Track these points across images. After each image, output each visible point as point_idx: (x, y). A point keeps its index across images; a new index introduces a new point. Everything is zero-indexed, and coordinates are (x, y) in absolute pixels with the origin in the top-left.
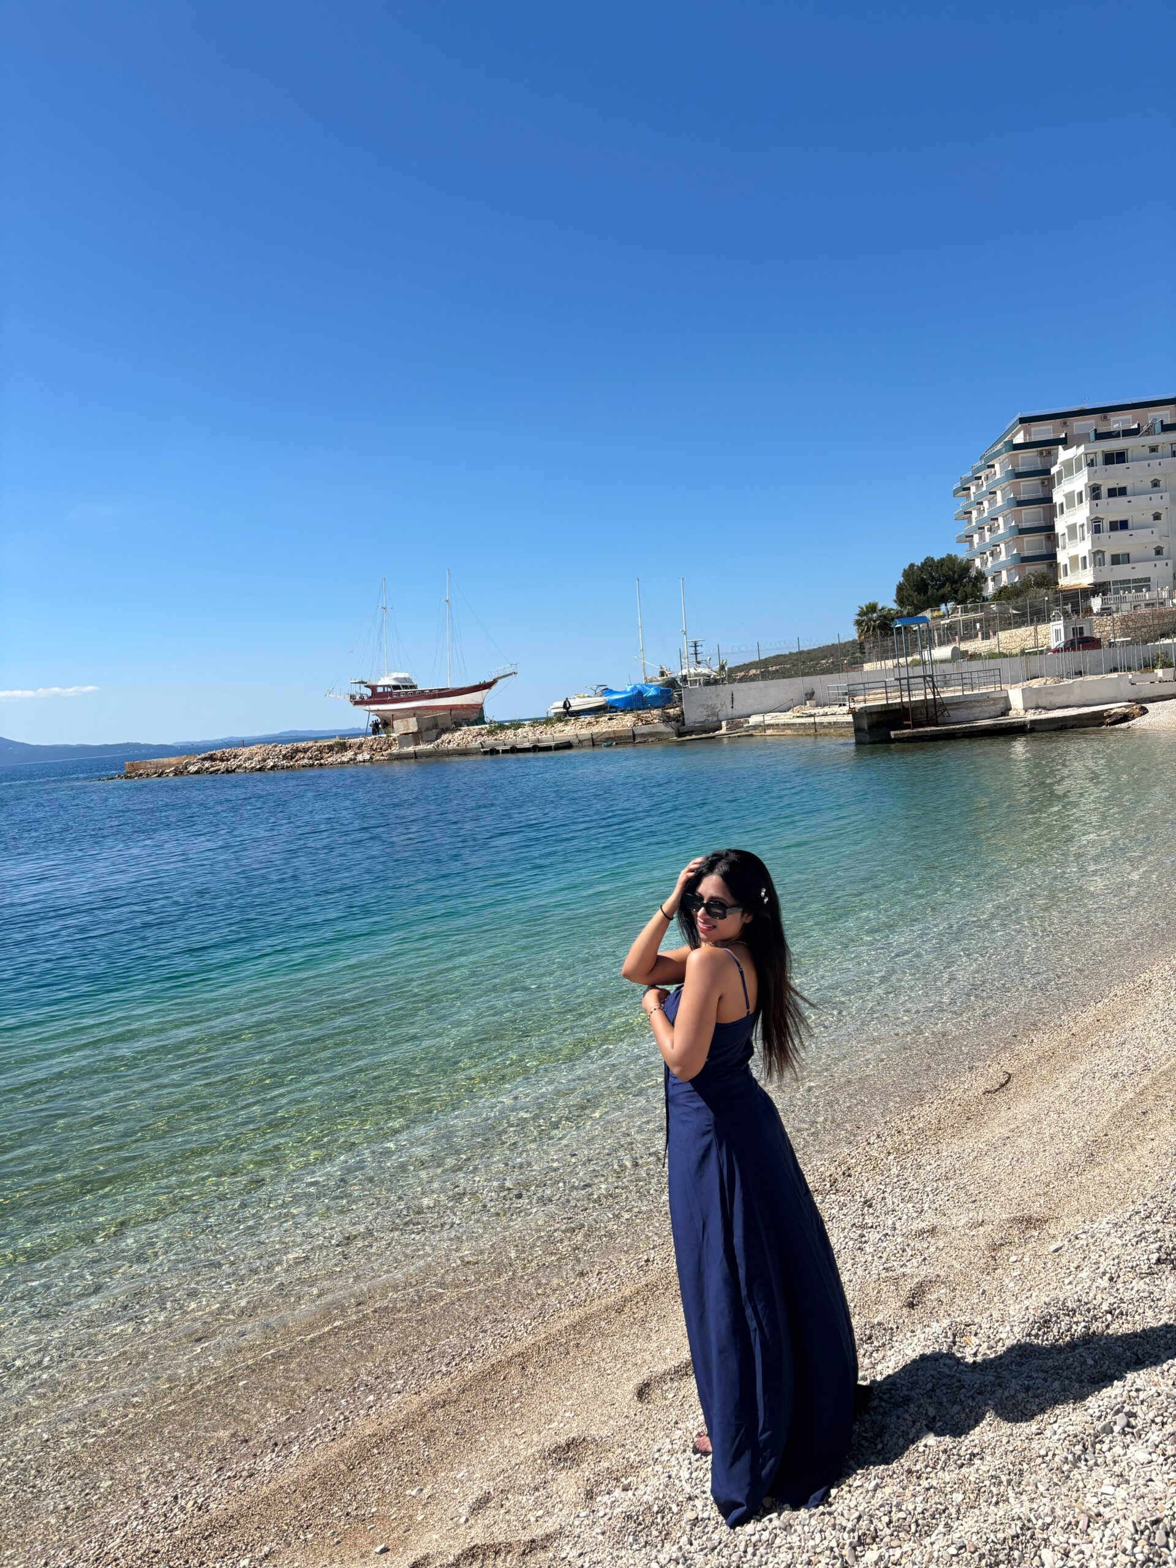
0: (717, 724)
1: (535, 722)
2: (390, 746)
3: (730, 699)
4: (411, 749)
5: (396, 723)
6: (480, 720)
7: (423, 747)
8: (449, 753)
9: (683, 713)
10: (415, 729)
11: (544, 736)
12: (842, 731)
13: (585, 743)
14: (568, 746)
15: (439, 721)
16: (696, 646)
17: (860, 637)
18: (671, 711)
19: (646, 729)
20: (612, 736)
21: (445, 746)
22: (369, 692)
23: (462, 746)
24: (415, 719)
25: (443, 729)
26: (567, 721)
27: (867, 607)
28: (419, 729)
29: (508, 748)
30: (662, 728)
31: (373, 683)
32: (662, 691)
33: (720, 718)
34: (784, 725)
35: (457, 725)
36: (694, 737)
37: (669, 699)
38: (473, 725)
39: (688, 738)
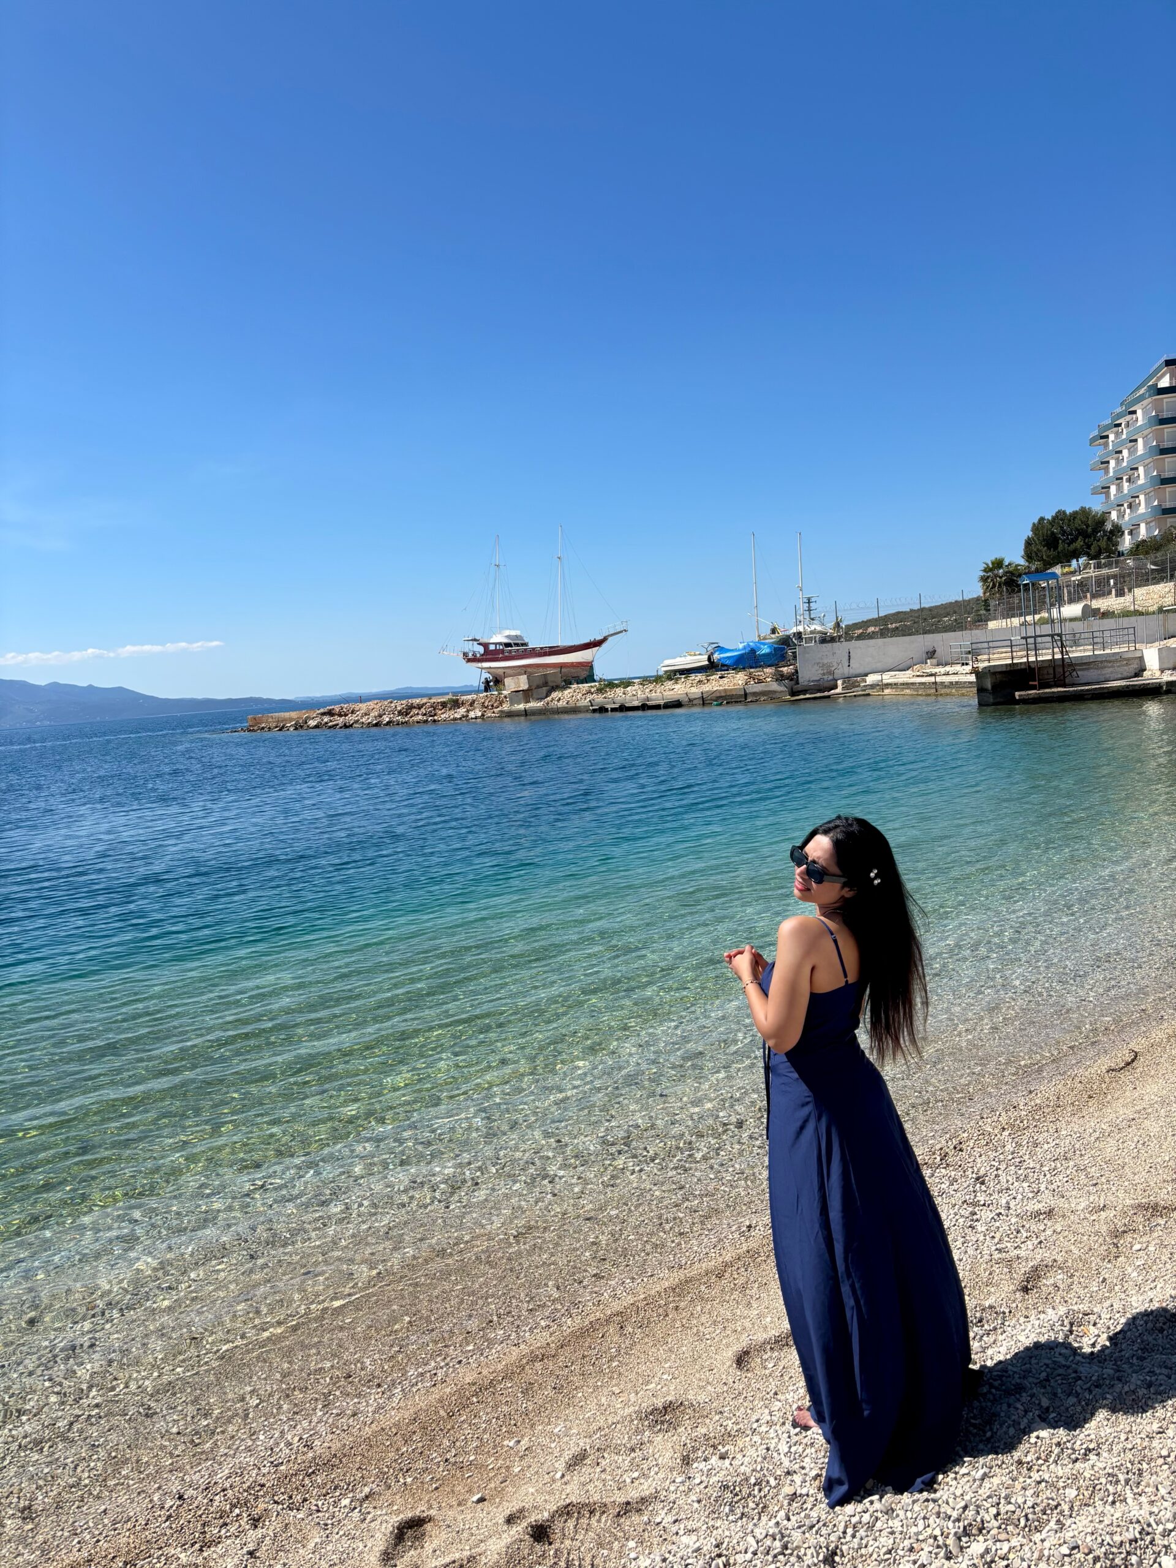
0: (832, 683)
1: (645, 680)
2: (501, 703)
3: (847, 657)
4: (521, 706)
5: (507, 681)
6: (590, 678)
7: (533, 705)
8: (559, 711)
9: (797, 672)
10: (526, 687)
11: (654, 694)
12: (964, 691)
13: (695, 702)
14: (677, 704)
15: (550, 679)
16: (809, 602)
17: (985, 593)
18: (785, 669)
19: (759, 688)
20: (723, 694)
21: (555, 704)
22: (481, 650)
23: (572, 704)
24: (525, 677)
25: (553, 687)
26: (677, 679)
27: (992, 563)
28: (530, 686)
29: (617, 706)
30: (775, 686)
31: (485, 640)
32: (775, 649)
33: (836, 676)
34: (903, 684)
35: (567, 683)
36: (808, 696)
37: (783, 657)
38: (582, 683)
39: (802, 697)
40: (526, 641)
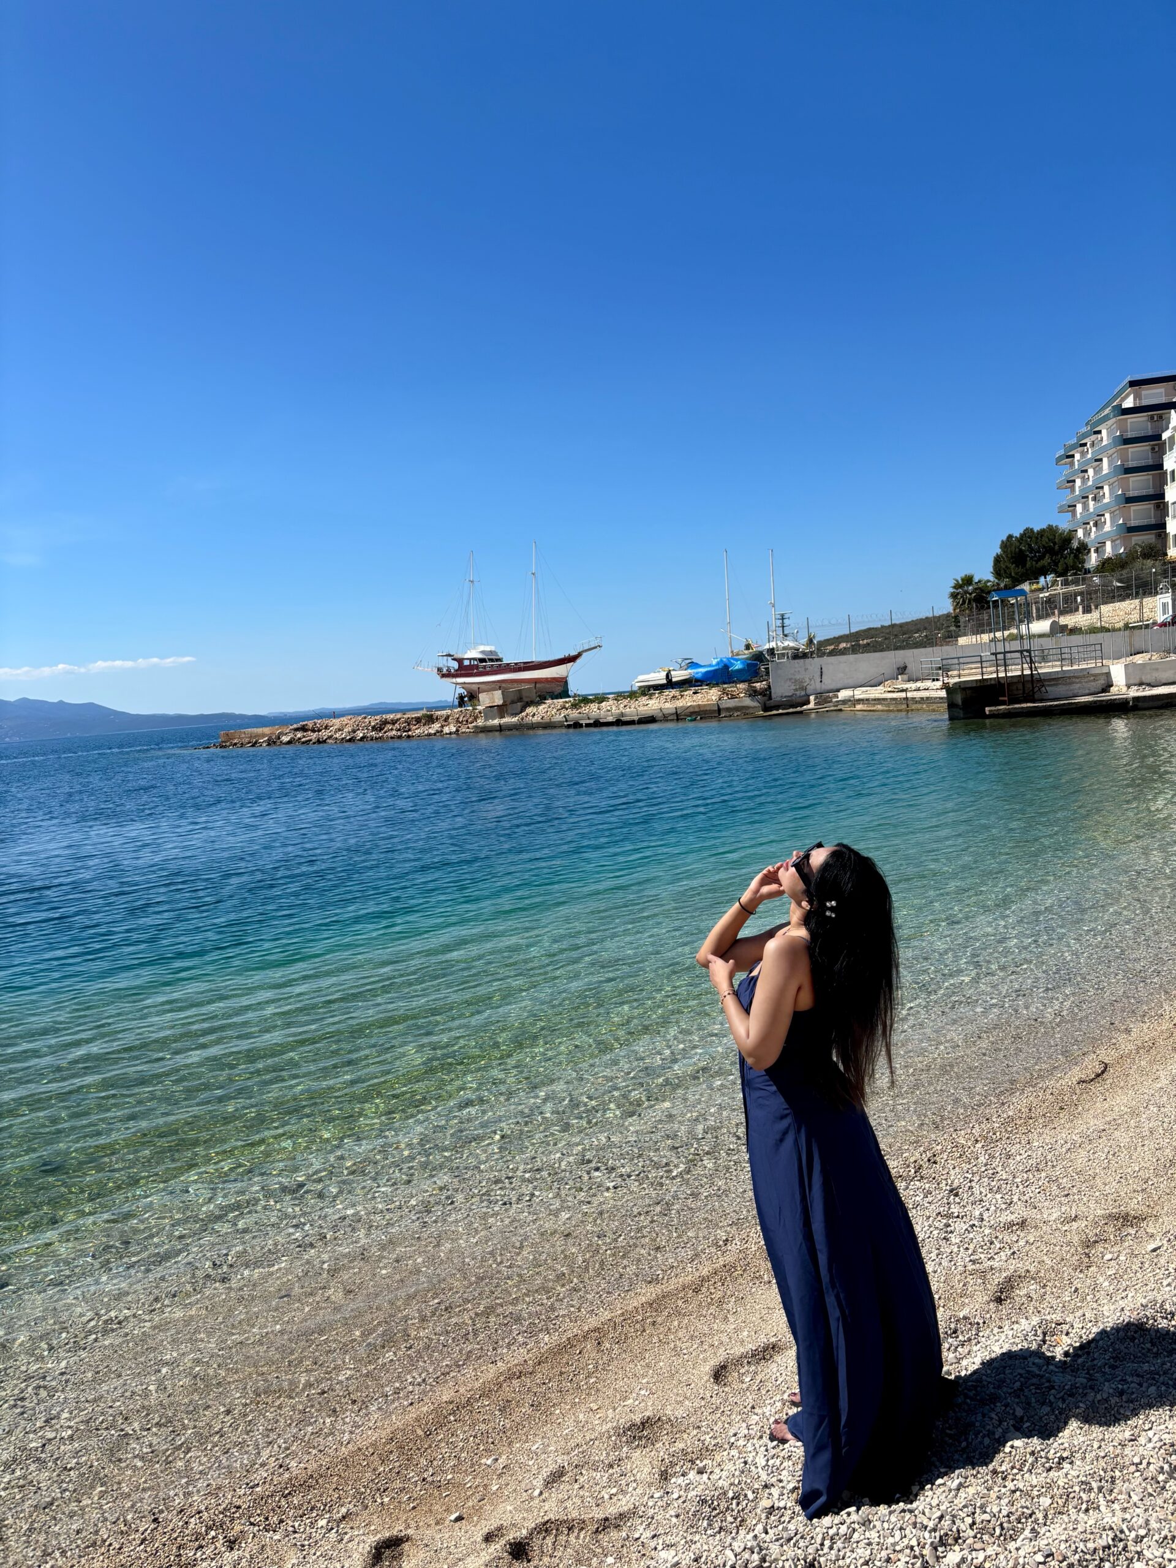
0: (804, 698)
1: (619, 696)
2: (476, 718)
3: (819, 673)
4: (496, 722)
5: (482, 696)
6: (565, 694)
7: (508, 720)
8: (533, 727)
9: (769, 687)
10: (501, 702)
11: (628, 710)
12: (935, 706)
13: (669, 717)
14: (651, 720)
15: (524, 694)
16: (783, 619)
17: (955, 610)
18: (758, 685)
19: (732, 703)
20: (697, 710)
21: (530, 719)
22: (456, 665)
23: (546, 719)
24: (500, 692)
25: (527, 703)
26: (651, 695)
27: (962, 580)
28: (504, 701)
29: (591, 721)
30: (748, 702)
31: (459, 656)
32: (748, 665)
33: (808, 692)
34: (875, 700)
35: (542, 699)
36: (781, 711)
37: (756, 673)
38: (557, 698)
39: (775, 712)
40: (501, 656)
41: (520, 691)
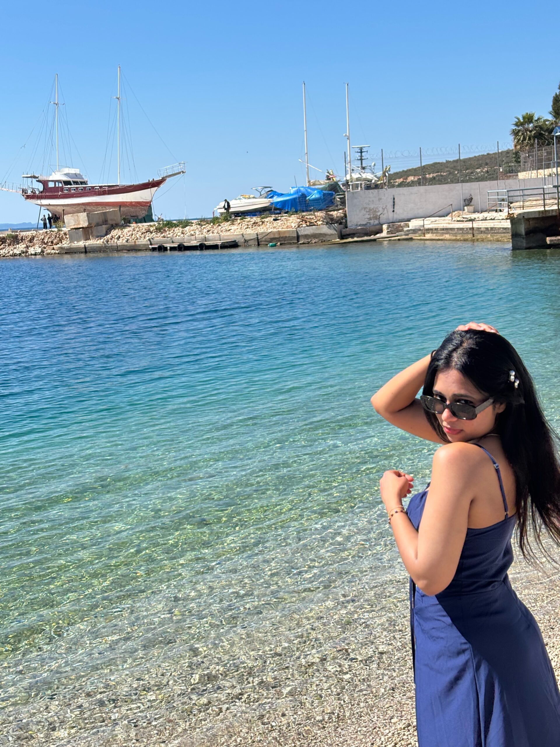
0: (378, 227)
1: (202, 221)
2: (61, 240)
3: (392, 204)
4: (81, 244)
5: (67, 218)
6: (148, 218)
7: (93, 242)
8: (118, 249)
9: (345, 216)
10: (85, 224)
11: (211, 234)
12: (498, 236)
13: (250, 243)
14: (234, 245)
15: (109, 217)
16: (361, 152)
17: (515, 146)
18: (335, 214)
19: (310, 231)
20: (277, 236)
21: (115, 242)
22: (41, 187)
23: (131, 242)
24: (85, 214)
25: (112, 225)
26: (233, 221)
27: (524, 118)
28: (89, 224)
29: (176, 245)
30: (325, 229)
31: (44, 178)
32: (324, 195)
33: (382, 221)
34: (443, 229)
35: (127, 222)
36: (356, 239)
37: (332, 202)
38: (141, 222)
39: (350, 240)
40: (85, 179)
41: (105, 213)
